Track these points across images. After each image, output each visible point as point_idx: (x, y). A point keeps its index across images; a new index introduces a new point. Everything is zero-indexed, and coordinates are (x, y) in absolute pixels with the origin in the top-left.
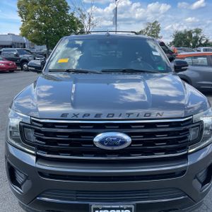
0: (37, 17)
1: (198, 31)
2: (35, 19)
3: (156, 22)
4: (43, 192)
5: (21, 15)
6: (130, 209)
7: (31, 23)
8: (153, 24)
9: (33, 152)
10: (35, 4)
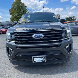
0: (16, 14)
1: (74, 17)
2: (15, 15)
3: (58, 14)
4: (17, 54)
5: (10, 14)
6: (44, 57)
7: (14, 17)
8: (57, 15)
9: (14, 42)
10: (15, 10)
